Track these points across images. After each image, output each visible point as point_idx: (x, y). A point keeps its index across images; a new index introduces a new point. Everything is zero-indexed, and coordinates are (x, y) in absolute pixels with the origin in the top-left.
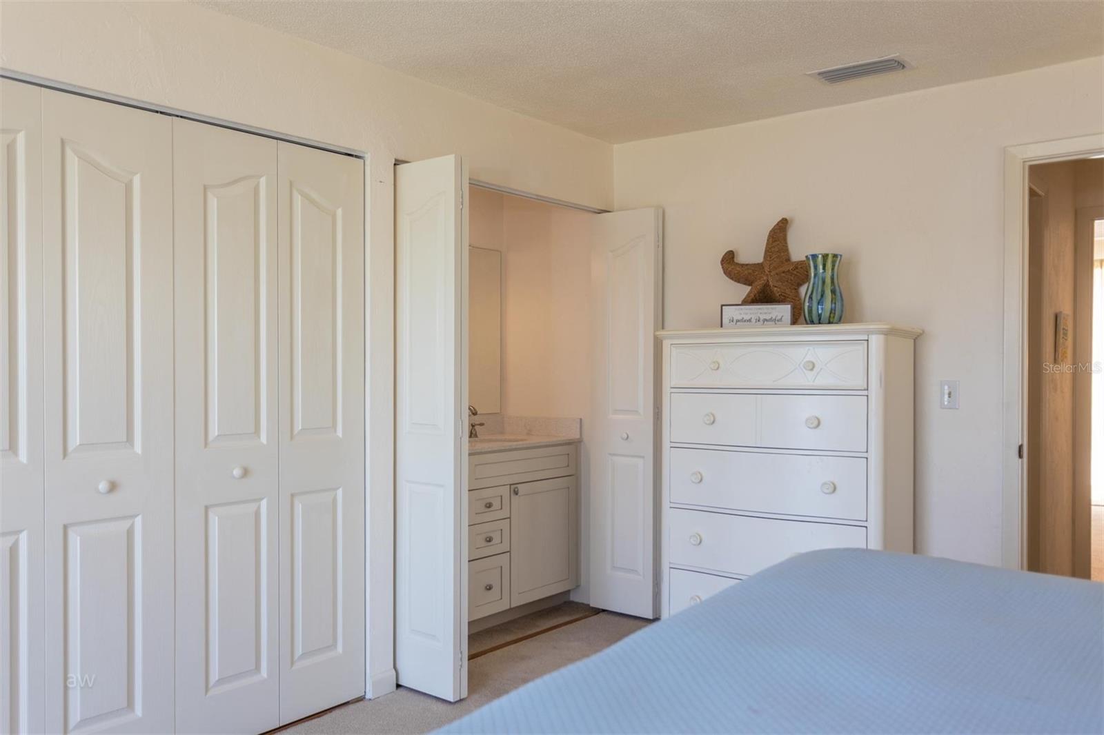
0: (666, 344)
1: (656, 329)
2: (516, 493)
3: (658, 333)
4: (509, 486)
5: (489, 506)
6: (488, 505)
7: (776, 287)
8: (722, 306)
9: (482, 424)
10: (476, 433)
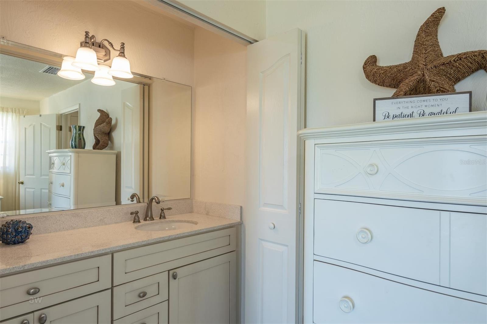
0: (310, 144)
1: (299, 129)
2: (175, 277)
3: (300, 132)
4: (168, 271)
5: (143, 295)
6: (141, 295)
7: (433, 81)
8: (375, 100)
9: (169, 209)
10: (164, 215)
